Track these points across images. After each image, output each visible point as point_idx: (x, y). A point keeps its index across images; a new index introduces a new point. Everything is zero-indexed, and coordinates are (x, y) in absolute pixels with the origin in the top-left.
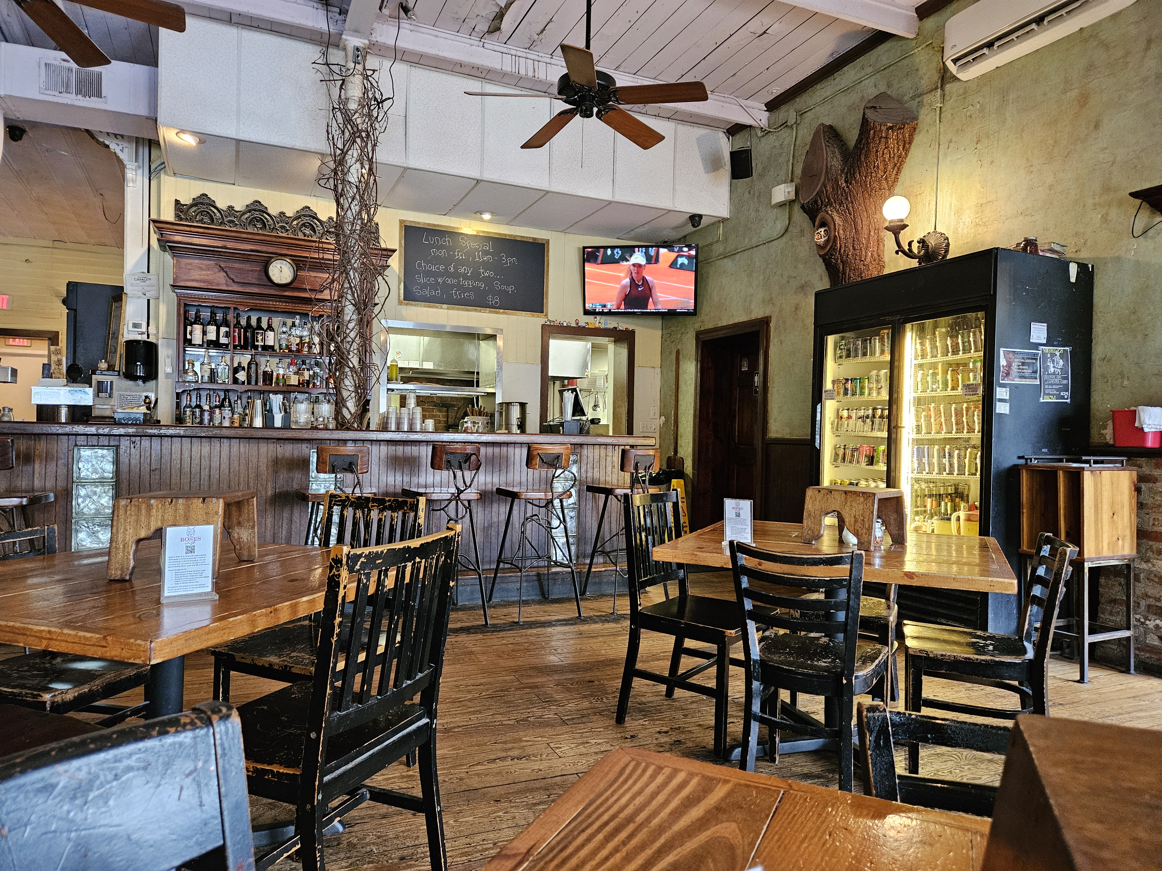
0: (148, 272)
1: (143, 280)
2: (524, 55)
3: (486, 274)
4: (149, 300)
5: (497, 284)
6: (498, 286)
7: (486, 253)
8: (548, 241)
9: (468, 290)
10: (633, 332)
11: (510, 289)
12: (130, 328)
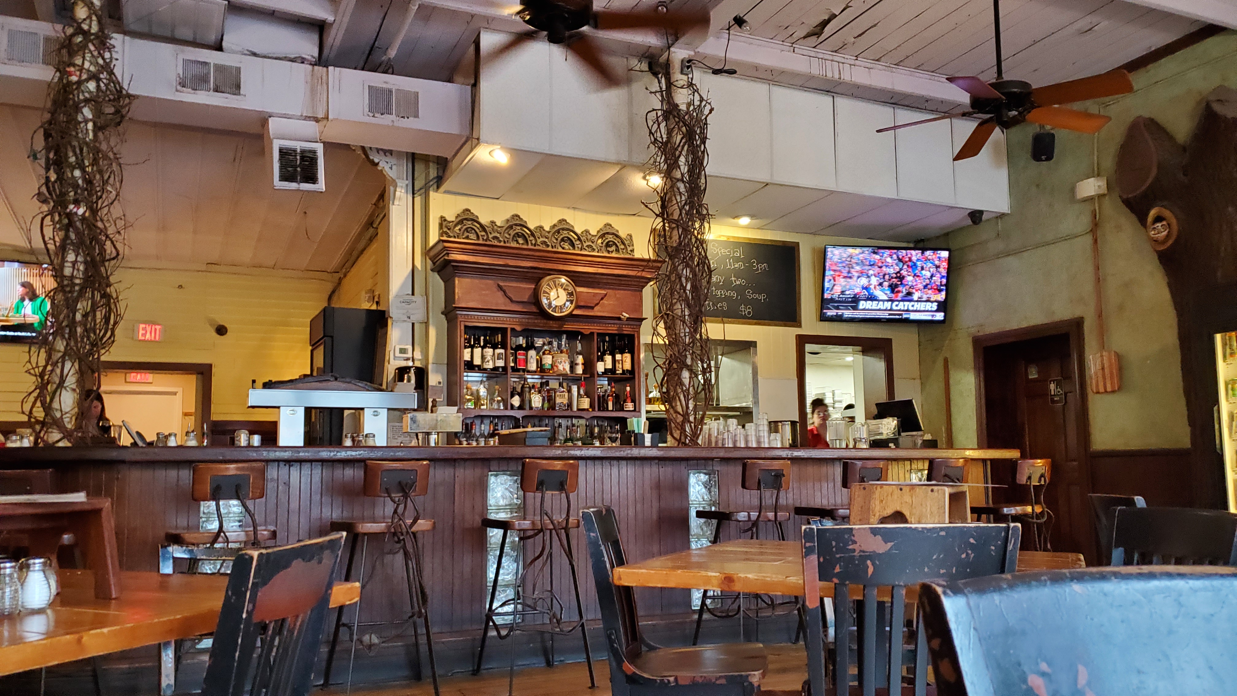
0: (413, 294)
1: (409, 303)
2: (831, 58)
3: (738, 283)
4: (413, 324)
5: (749, 292)
6: (750, 295)
7: (737, 259)
8: (798, 243)
9: (721, 300)
10: (889, 341)
11: (762, 297)
12: (398, 354)
